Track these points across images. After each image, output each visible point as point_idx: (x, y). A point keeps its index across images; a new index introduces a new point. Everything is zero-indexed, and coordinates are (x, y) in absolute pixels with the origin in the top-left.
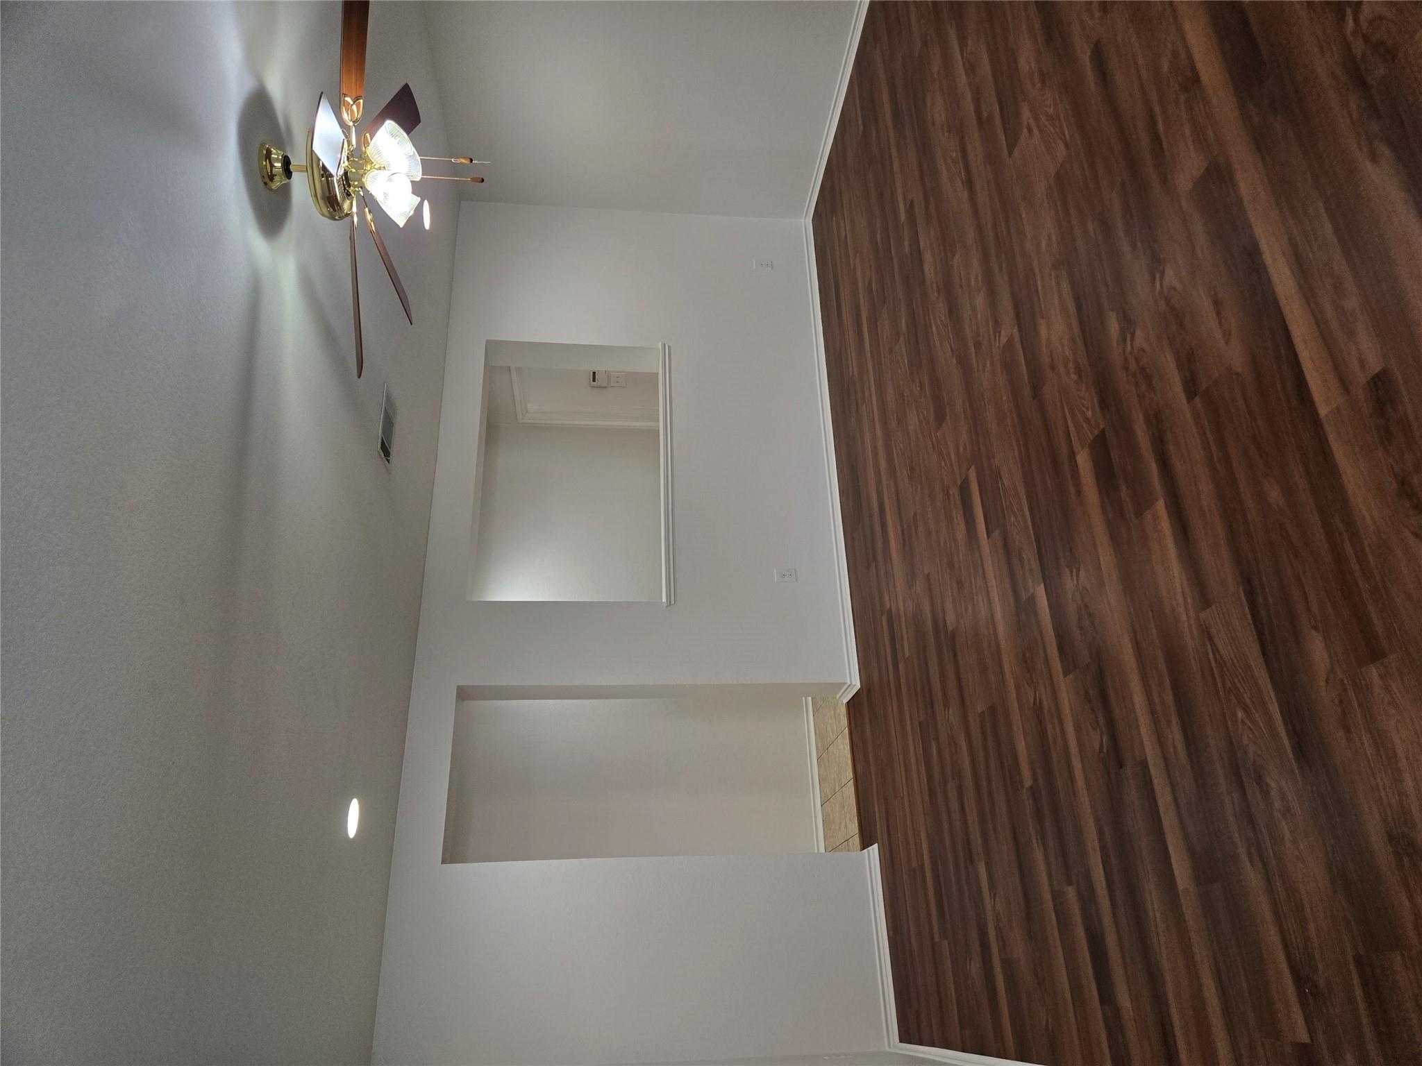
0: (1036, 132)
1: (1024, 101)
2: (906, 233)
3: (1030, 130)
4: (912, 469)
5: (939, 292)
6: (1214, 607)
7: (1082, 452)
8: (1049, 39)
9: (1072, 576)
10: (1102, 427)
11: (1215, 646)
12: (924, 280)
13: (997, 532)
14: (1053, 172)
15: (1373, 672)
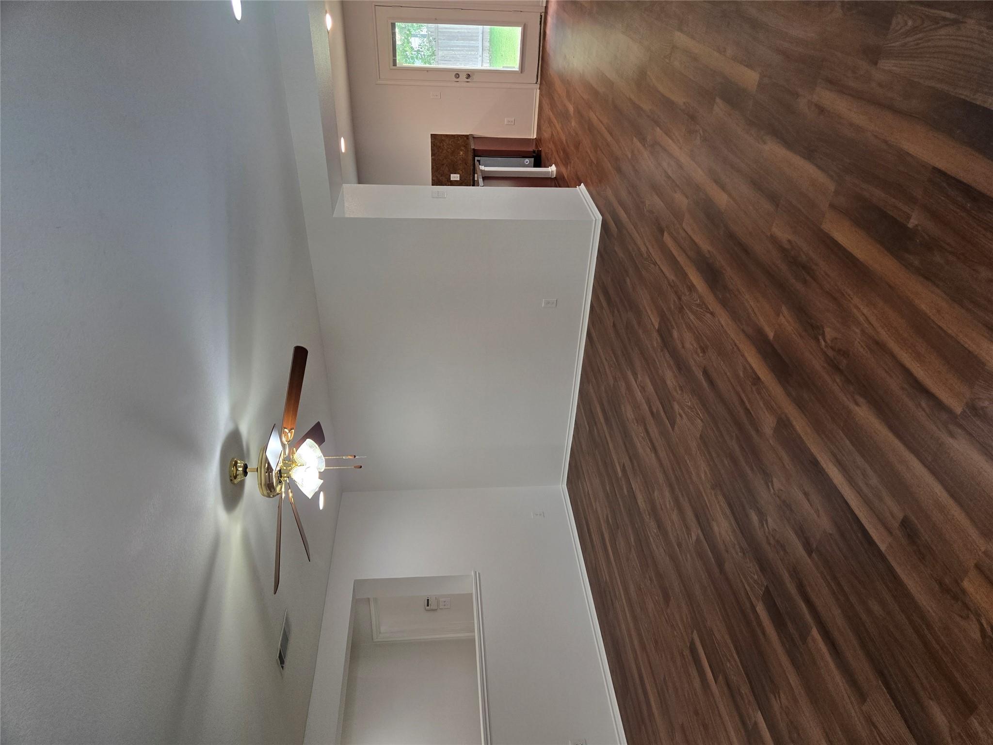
0: (684, 416)
1: (674, 401)
2: (623, 482)
3: (681, 416)
4: (656, 642)
5: (649, 515)
6: (868, 700)
7: (758, 605)
8: (680, 369)
9: (777, 702)
10: (765, 584)
11: (879, 730)
12: (639, 509)
13: (721, 677)
14: (698, 436)
15: (974, 722)
